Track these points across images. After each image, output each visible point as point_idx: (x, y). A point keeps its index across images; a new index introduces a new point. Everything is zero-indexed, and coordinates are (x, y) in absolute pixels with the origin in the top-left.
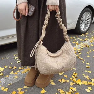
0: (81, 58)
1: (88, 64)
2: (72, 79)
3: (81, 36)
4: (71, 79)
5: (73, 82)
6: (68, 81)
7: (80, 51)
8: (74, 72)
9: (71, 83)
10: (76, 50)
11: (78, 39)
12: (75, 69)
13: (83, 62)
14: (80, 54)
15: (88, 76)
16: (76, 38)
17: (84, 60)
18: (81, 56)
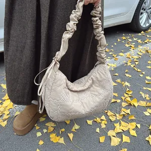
0: (139, 70)
1: (148, 78)
2: (125, 99)
3: (140, 34)
4: (123, 98)
5: (126, 102)
6: (119, 101)
7: (137, 59)
8: (128, 90)
9: (123, 103)
10: (131, 57)
11: (135, 39)
12: (129, 86)
13: (141, 75)
14: (137, 63)
15: (148, 95)
16: (132, 38)
17: (144, 73)
18: (139, 66)
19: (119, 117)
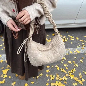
5: (69, 74)
6: (66, 72)
19: (60, 79)
